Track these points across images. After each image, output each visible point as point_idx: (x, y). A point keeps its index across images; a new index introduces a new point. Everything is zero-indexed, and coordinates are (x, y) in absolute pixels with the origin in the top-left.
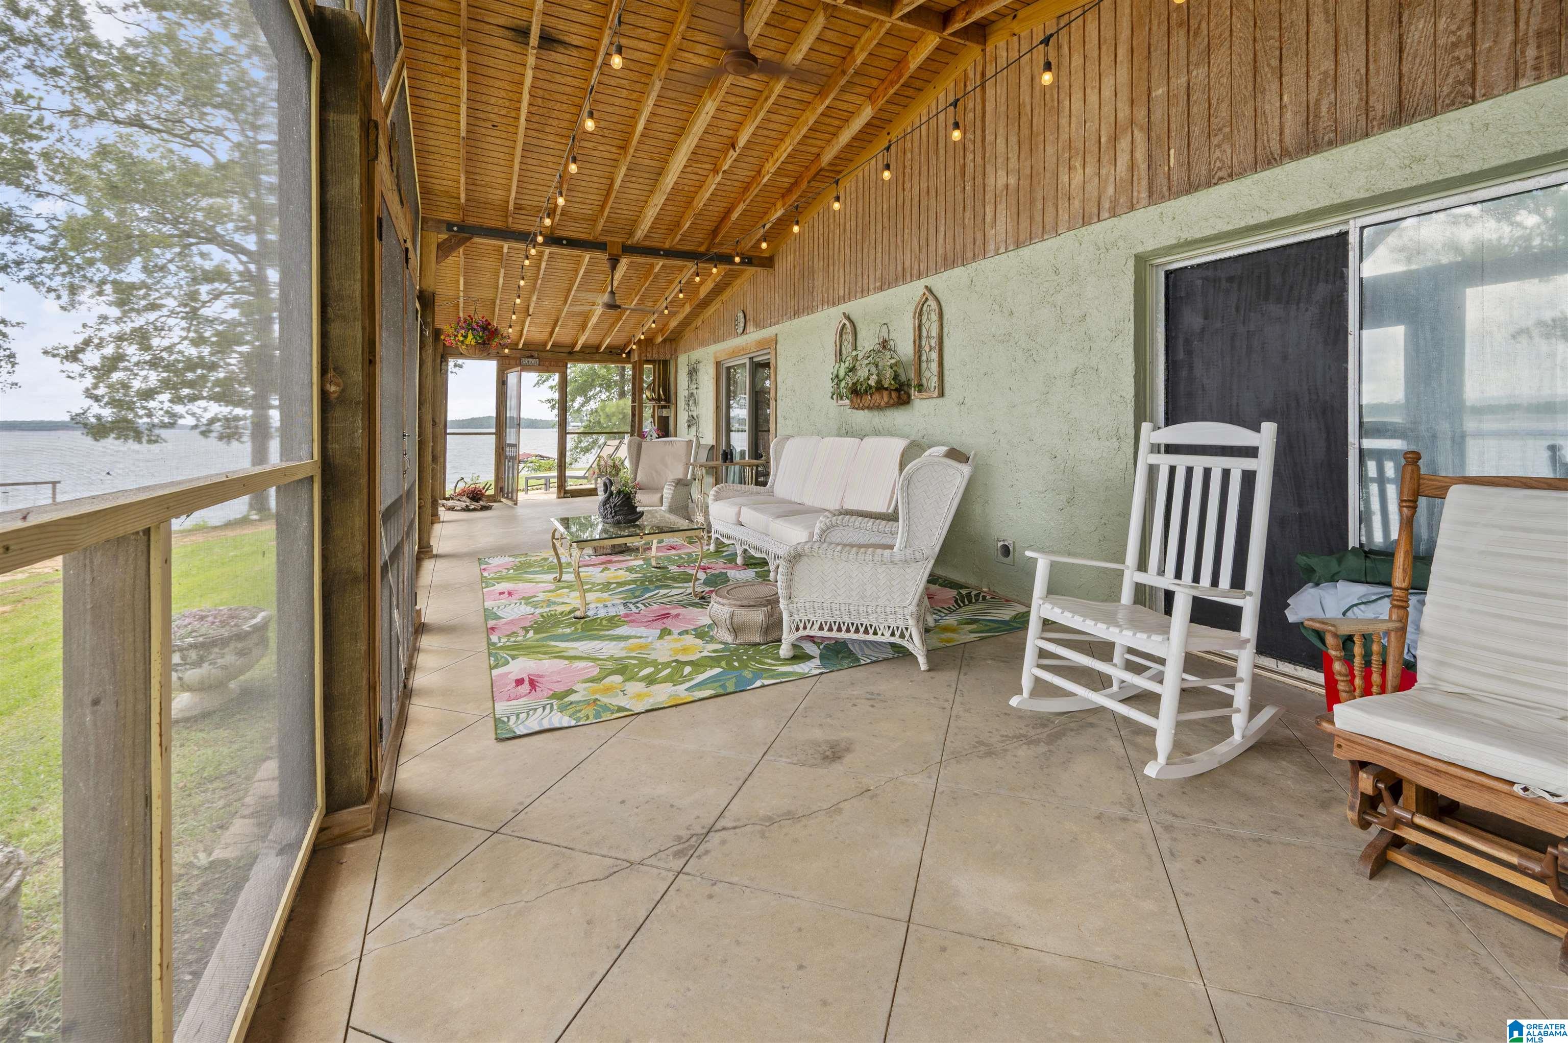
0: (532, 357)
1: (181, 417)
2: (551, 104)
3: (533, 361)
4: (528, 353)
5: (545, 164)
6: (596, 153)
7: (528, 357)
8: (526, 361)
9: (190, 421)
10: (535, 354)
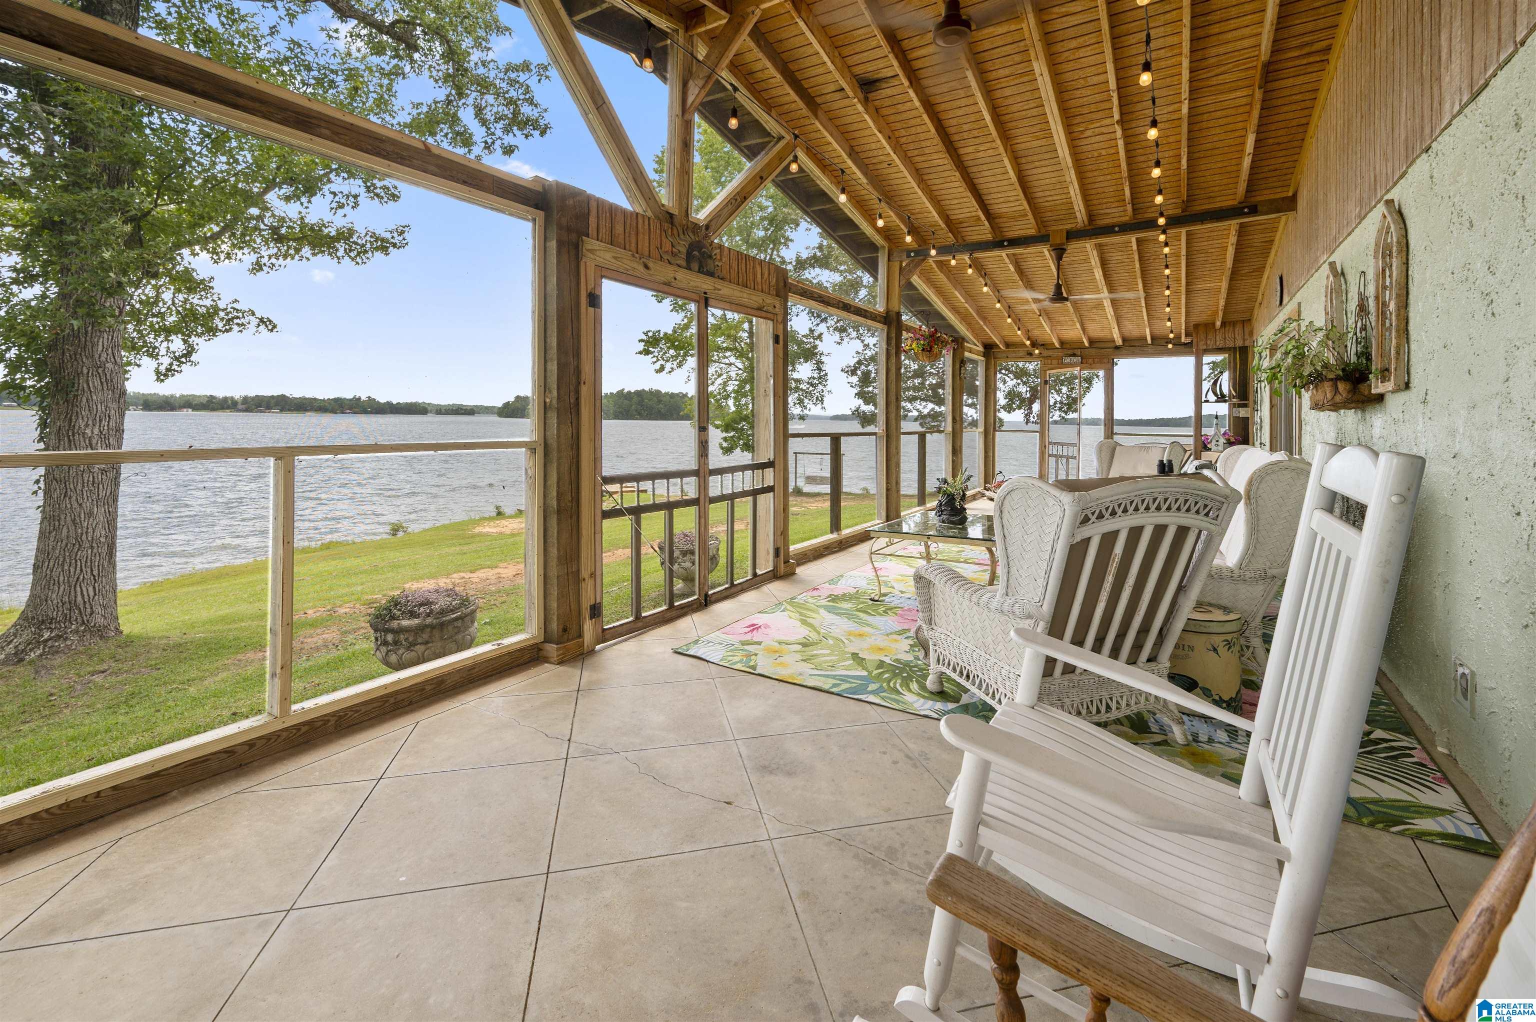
0: (1074, 355)
1: (909, 411)
2: (913, 130)
3: (1075, 359)
4: (1071, 352)
5: (948, 180)
6: (981, 154)
7: (1070, 356)
8: (1067, 360)
9: (915, 413)
10: (1078, 352)
